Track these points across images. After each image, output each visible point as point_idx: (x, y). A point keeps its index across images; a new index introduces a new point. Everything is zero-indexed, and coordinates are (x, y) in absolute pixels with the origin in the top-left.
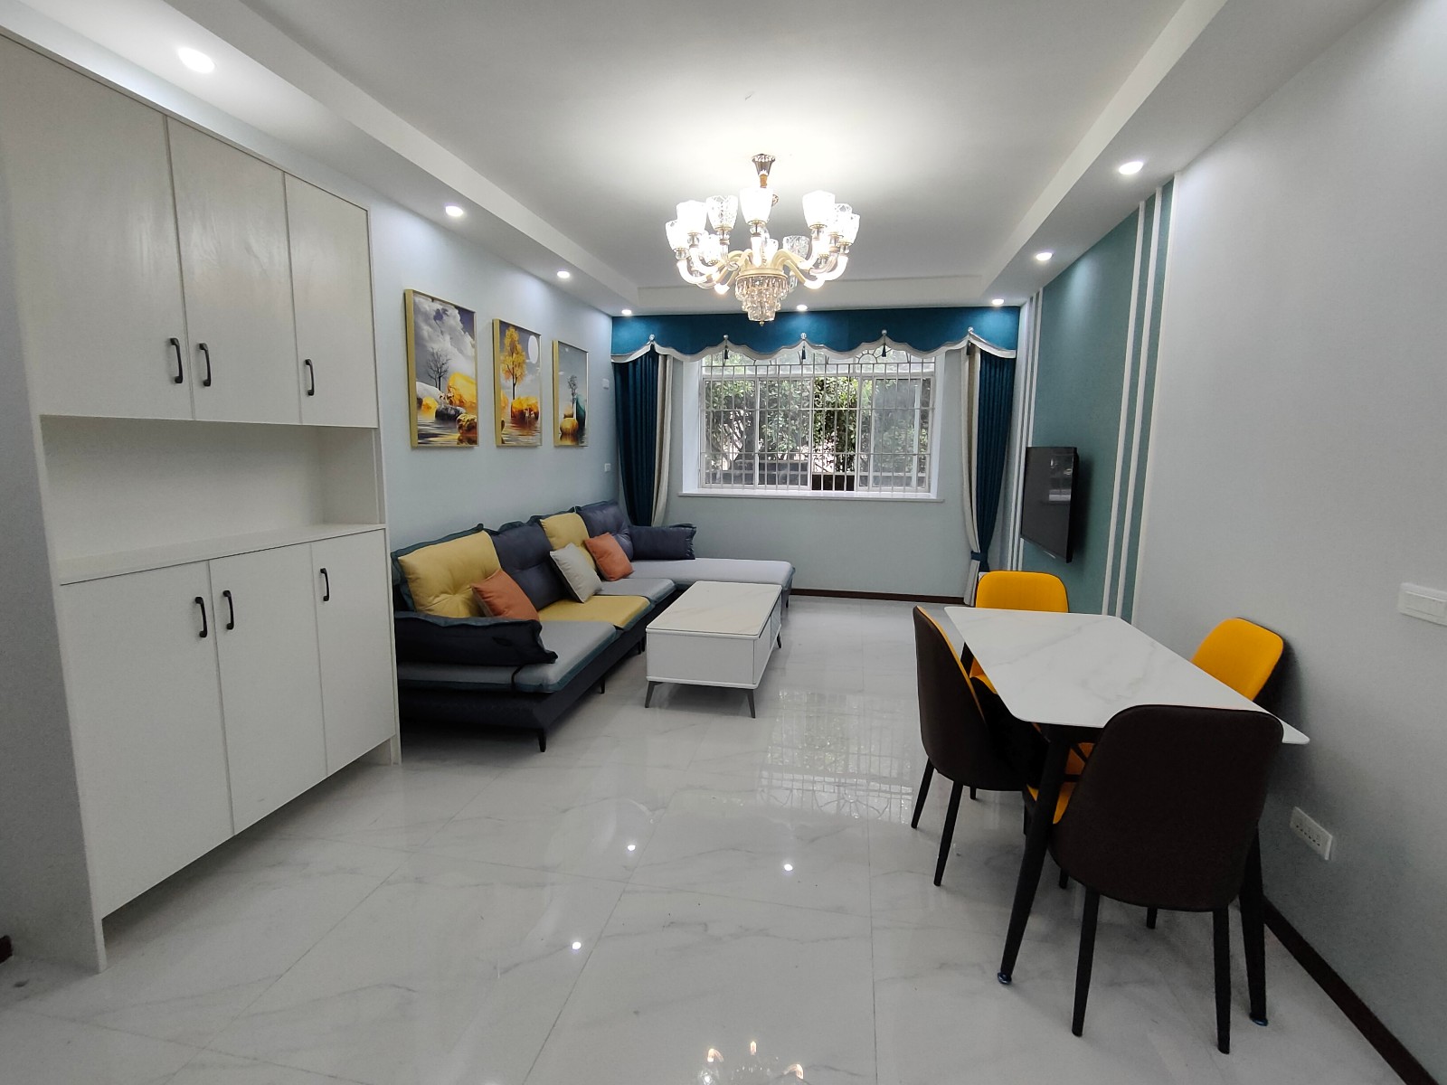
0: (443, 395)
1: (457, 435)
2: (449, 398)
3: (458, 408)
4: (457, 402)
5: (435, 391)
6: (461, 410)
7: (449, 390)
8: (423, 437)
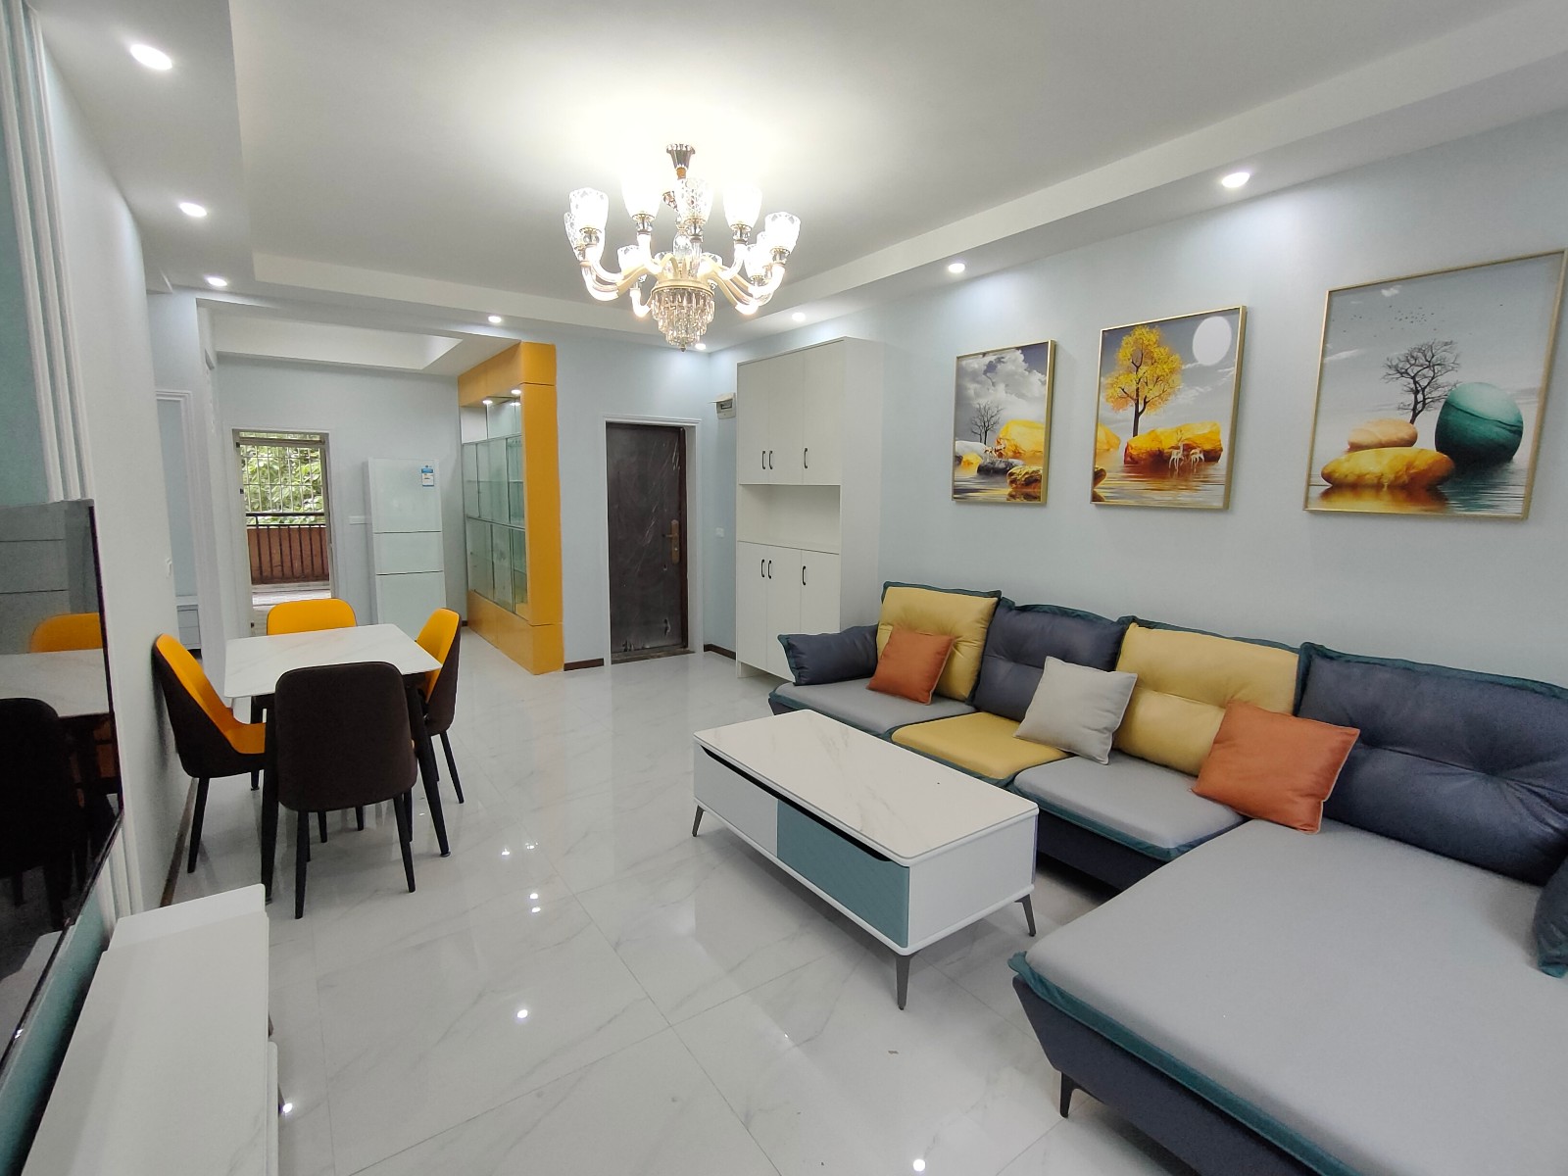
0: (989, 449)
1: (1006, 490)
2: (996, 451)
3: (1010, 460)
4: (1010, 454)
5: (979, 446)
6: (1015, 461)
7: (998, 442)
8: (960, 493)
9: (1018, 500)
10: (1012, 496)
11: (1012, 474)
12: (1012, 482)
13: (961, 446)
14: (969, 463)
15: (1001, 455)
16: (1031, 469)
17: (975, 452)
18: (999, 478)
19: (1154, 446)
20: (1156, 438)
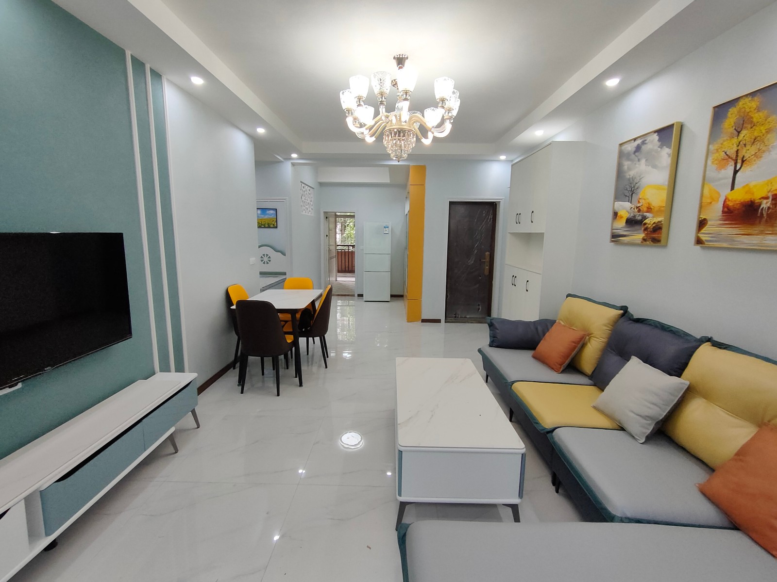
0: (633, 206)
2: (637, 208)
3: (645, 214)
4: (645, 209)
5: (627, 205)
6: (648, 214)
7: (639, 202)
8: (615, 237)
9: (648, 242)
10: (644, 240)
11: (645, 224)
12: (646, 229)
13: (618, 204)
14: (621, 217)
15: (639, 211)
16: (656, 220)
17: (625, 209)
18: (637, 227)
19: (747, 198)
20: (749, 191)
